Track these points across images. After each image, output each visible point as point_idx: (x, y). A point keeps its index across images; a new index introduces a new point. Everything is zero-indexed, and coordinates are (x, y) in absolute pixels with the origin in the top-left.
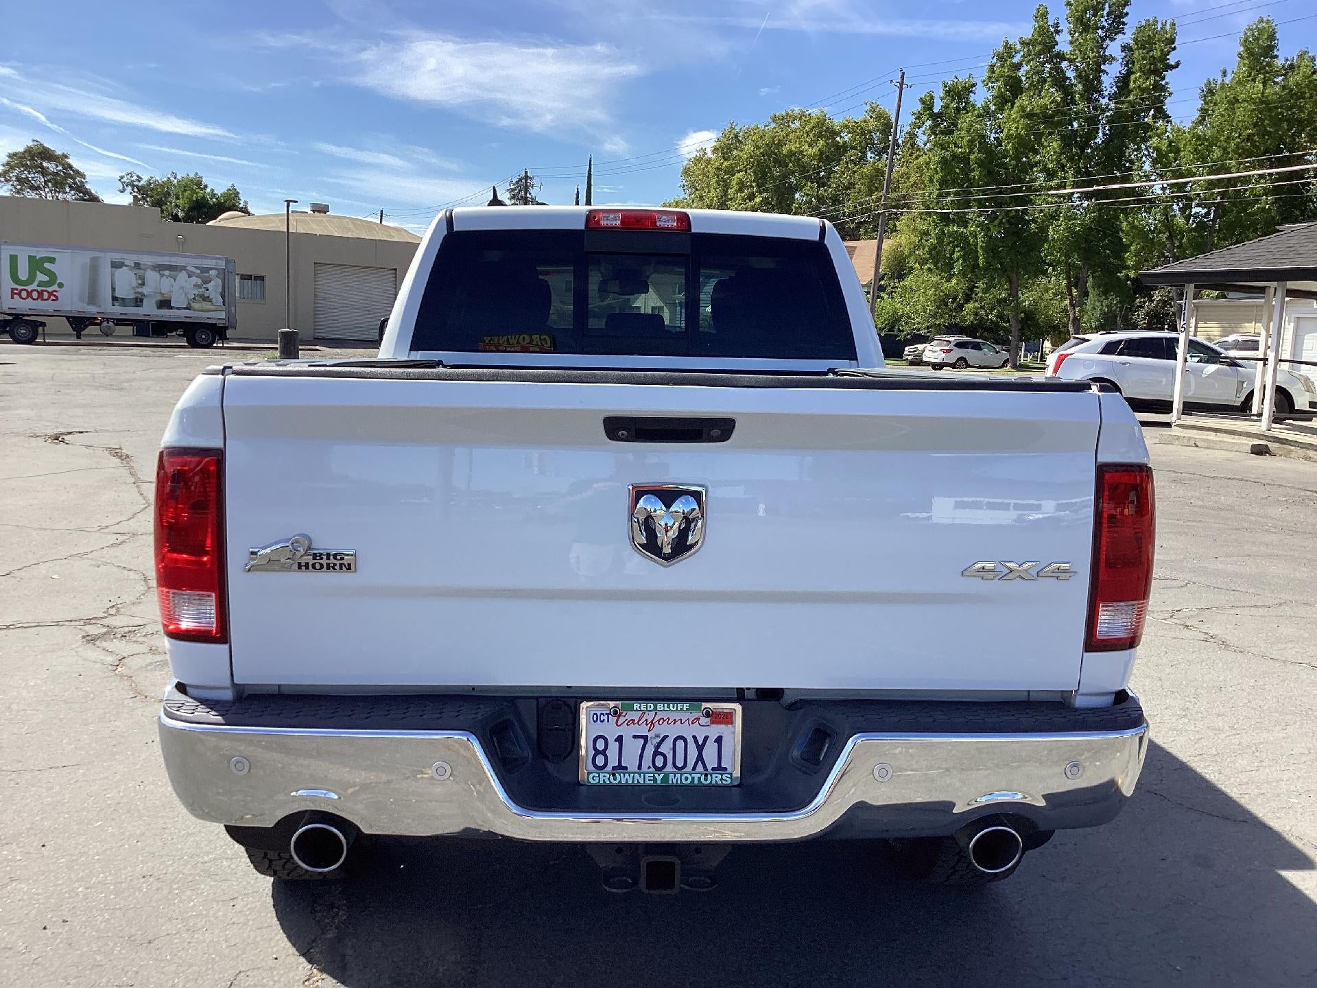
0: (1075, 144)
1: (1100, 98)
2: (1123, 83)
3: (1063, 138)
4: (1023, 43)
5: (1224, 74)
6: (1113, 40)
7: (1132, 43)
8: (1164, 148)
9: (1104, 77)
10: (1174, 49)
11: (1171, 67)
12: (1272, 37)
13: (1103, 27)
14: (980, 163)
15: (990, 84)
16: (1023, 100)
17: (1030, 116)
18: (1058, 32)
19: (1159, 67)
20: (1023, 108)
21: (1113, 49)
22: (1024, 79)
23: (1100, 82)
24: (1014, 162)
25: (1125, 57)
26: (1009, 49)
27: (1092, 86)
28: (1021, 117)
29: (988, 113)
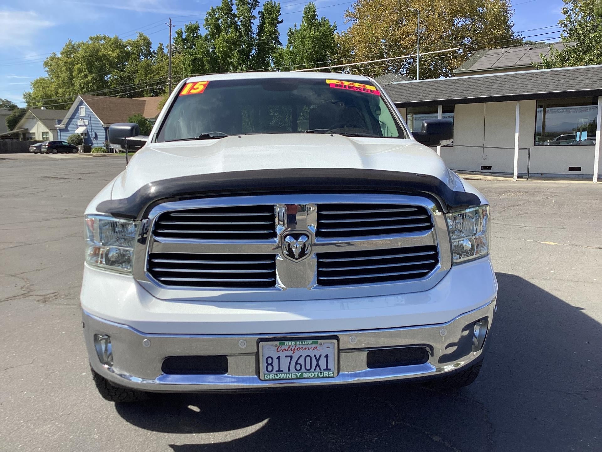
0: (245, 53)
1: (252, 35)
2: (261, 28)
3: (239, 51)
4: (218, 9)
5: (296, 26)
6: (254, 9)
7: (263, 11)
8: (279, 57)
9: (252, 25)
10: (280, 14)
11: (279, 22)
12: (315, 11)
13: (250, 4)
14: (208, 62)
15: (207, 27)
16: (223, 34)
17: (228, 41)
18: (232, 4)
19: (275, 22)
20: (224, 38)
21: (255, 13)
22: (221, 25)
23: (251, 27)
24: (222, 62)
25: (260, 17)
26: (213, 10)
27: (248, 29)
28: (224, 42)
29: (207, 39)
